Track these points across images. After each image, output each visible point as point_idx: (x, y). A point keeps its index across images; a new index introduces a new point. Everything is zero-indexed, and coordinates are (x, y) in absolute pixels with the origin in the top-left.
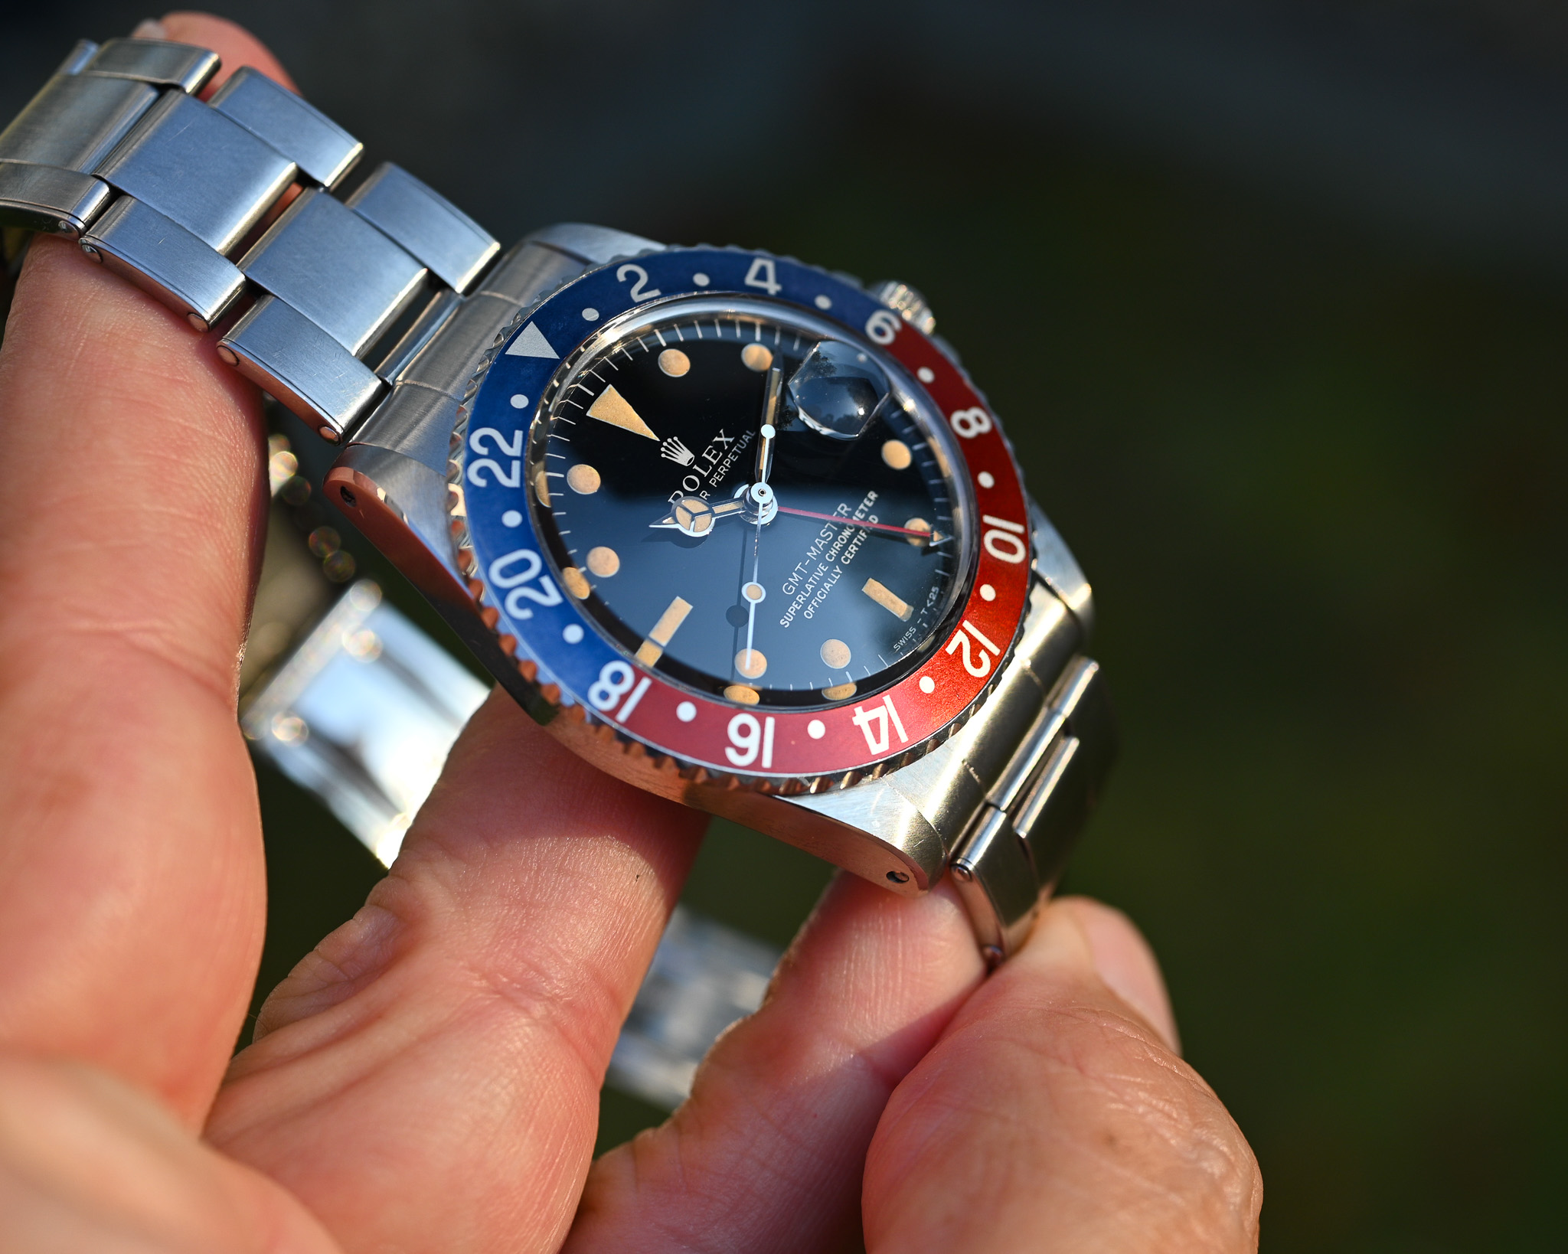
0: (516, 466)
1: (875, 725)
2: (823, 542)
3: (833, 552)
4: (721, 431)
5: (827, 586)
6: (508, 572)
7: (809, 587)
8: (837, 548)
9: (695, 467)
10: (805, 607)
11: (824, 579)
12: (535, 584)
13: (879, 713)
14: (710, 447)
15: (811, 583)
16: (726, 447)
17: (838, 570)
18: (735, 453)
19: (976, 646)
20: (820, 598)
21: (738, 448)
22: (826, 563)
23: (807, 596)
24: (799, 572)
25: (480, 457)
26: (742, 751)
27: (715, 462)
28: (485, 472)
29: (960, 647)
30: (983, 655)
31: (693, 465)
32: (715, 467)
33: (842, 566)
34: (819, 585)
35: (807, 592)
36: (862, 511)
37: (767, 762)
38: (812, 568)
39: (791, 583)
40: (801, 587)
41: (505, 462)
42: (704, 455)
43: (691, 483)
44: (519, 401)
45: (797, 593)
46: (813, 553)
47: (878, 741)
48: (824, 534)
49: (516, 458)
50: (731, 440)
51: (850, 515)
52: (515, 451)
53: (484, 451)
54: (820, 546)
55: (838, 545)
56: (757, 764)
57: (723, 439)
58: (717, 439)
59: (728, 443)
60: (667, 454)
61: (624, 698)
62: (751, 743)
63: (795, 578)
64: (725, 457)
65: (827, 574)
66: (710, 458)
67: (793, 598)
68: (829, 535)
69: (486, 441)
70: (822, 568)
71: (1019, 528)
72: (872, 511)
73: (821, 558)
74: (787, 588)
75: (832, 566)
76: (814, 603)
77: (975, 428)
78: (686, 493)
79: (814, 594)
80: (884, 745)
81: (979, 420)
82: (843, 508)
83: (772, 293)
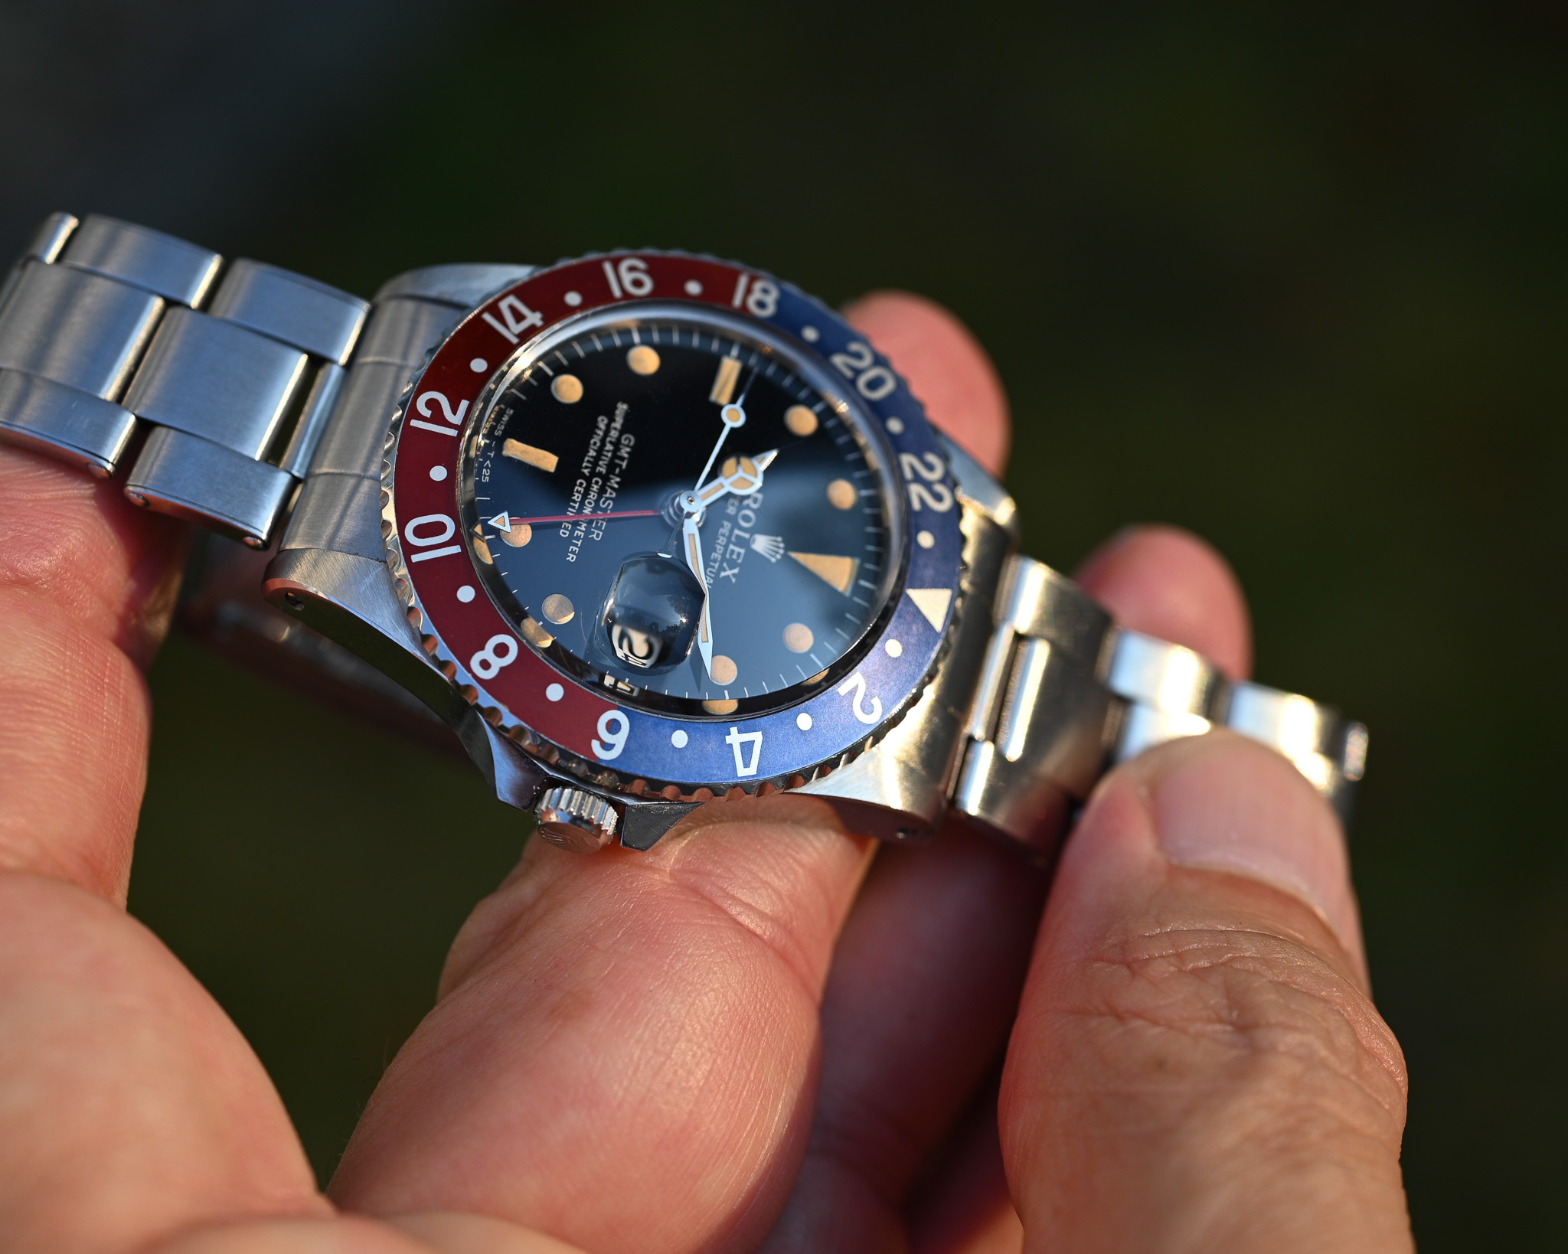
1: (519, 317)
2: (608, 495)
3: (595, 488)
4: (734, 580)
5: (592, 453)
7: (609, 447)
8: (593, 494)
9: (746, 536)
10: (608, 426)
11: (597, 458)
12: (858, 372)
14: (740, 561)
15: (608, 451)
16: (725, 565)
17: (586, 471)
18: (715, 561)
19: (438, 418)
20: (596, 440)
21: (714, 567)
22: (600, 475)
23: (608, 439)
24: (622, 459)
25: (938, 481)
27: (731, 547)
28: (930, 467)
29: (454, 412)
30: (427, 413)
31: (751, 536)
32: (729, 541)
33: (583, 476)
34: (600, 451)
35: (611, 442)
36: (578, 538)
37: (607, 265)
38: (611, 467)
39: (628, 446)
40: (617, 445)
41: (918, 479)
42: (742, 551)
43: (747, 519)
44: (926, 540)
45: (619, 439)
46: (615, 481)
47: (512, 308)
48: (609, 504)
49: (911, 482)
50: (723, 574)
51: (588, 532)
52: (915, 490)
53: (938, 488)
54: (609, 490)
55: (593, 496)
56: (616, 263)
57: (729, 573)
58: (736, 571)
59: (725, 570)
60: (776, 541)
61: (749, 291)
62: (627, 278)
63: (624, 452)
64: (723, 555)
65: (595, 463)
66: (737, 549)
67: (622, 432)
68: (604, 503)
70: (602, 469)
71: (416, 558)
72: (568, 541)
73: (606, 478)
74: (628, 440)
75: (593, 474)
76: (601, 433)
77: (487, 653)
78: (748, 507)
79: (603, 441)
80: (503, 306)
81: (485, 665)
82: (597, 535)
83: (734, 730)
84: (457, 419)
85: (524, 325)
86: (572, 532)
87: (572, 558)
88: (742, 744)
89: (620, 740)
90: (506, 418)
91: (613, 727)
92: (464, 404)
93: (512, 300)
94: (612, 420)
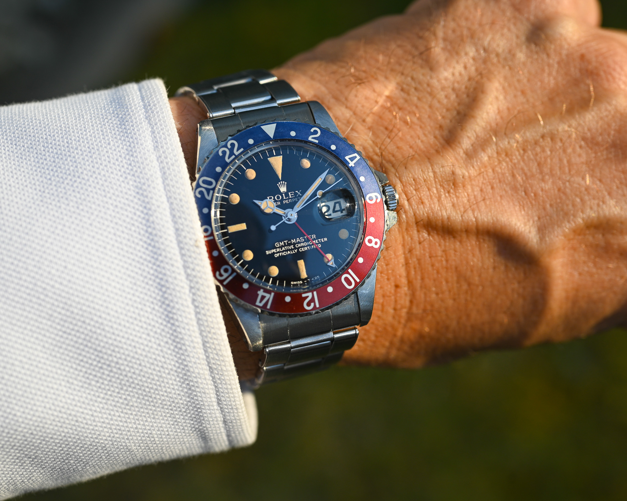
0: (233, 157)
1: (263, 297)
2: (299, 240)
3: (299, 245)
5: (289, 252)
6: (205, 182)
7: (283, 249)
9: (284, 194)
10: (277, 253)
11: (289, 250)
12: (208, 190)
13: (267, 296)
14: (293, 192)
15: (285, 248)
16: (297, 196)
17: (296, 251)
18: (298, 199)
19: (313, 300)
20: (284, 254)
22: (294, 246)
23: (281, 250)
24: (285, 243)
25: (227, 148)
26: (221, 275)
27: (290, 197)
28: (224, 153)
29: (307, 297)
30: (312, 304)
32: (289, 199)
33: (298, 251)
34: (287, 251)
36: (318, 241)
37: (225, 283)
38: (289, 245)
39: (279, 244)
40: (281, 247)
41: (232, 153)
42: (289, 193)
43: (278, 197)
44: (251, 141)
45: (279, 248)
46: (293, 241)
47: (261, 302)
48: (302, 238)
49: (235, 155)
51: (314, 239)
52: (237, 153)
53: (229, 147)
54: (297, 241)
55: (302, 244)
56: (222, 281)
58: (296, 191)
59: (299, 195)
60: (279, 185)
62: (225, 275)
63: (282, 244)
64: (295, 198)
65: (292, 250)
66: (290, 195)
67: (276, 248)
68: (303, 240)
69: (233, 145)
70: (292, 247)
71: (358, 280)
72: (321, 243)
73: (294, 244)
74: (277, 244)
75: (295, 248)
76: (281, 254)
77: (373, 245)
78: (274, 199)
79: (283, 252)
80: (261, 305)
81: (376, 243)
82: (314, 236)
83: (350, 165)
84: (310, 295)
85: (265, 294)
86: (318, 244)
87: (326, 239)
88: (352, 161)
89: (373, 195)
90: (295, 283)
91: (371, 199)
92: (304, 295)
93: (258, 303)
94: (274, 253)
